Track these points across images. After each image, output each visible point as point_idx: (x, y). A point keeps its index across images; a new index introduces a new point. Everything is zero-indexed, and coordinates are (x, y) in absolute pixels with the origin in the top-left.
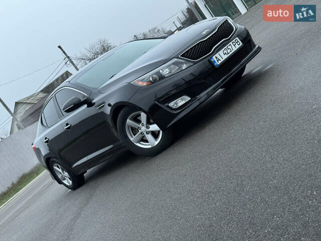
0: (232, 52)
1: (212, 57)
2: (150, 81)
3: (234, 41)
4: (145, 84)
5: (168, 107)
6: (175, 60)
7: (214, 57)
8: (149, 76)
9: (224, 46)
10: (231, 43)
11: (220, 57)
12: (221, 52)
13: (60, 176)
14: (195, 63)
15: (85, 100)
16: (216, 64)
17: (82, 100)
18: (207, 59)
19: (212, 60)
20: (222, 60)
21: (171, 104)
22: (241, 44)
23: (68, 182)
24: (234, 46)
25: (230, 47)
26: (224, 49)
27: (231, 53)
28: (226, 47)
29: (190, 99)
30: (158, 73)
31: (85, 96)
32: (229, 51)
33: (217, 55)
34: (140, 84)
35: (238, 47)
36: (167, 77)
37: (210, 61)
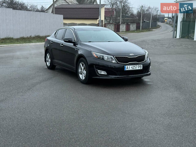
0: (136, 69)
1: (125, 66)
2: (98, 57)
3: (140, 65)
4: (96, 56)
5: (97, 71)
6: (112, 57)
7: (126, 66)
8: (99, 55)
9: (134, 65)
10: (138, 65)
11: (129, 68)
12: (131, 66)
13: (47, 59)
14: (118, 63)
15: (74, 42)
16: (125, 69)
17: (73, 41)
18: (123, 65)
19: (125, 67)
20: (129, 69)
21: (99, 71)
22: (142, 68)
23: (48, 64)
24: (138, 67)
25: (136, 67)
26: (133, 66)
27: (134, 69)
28: (134, 66)
29: (106, 74)
30: (103, 56)
31: (75, 41)
32: (134, 68)
33: (128, 66)
34: (94, 55)
35: (139, 68)
36: (105, 60)
37: (124, 67)
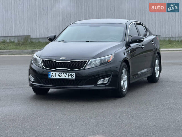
3: (71, 73)
14: (43, 68)
16: (49, 76)
19: (49, 73)
22: (74, 78)
24: (69, 76)
25: (65, 75)
27: (62, 78)
28: (62, 73)
33: (53, 73)
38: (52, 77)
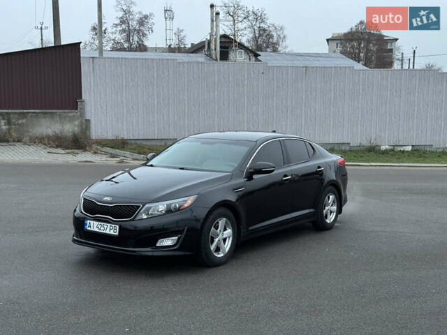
0: (104, 232)
10: (109, 225)
11: (93, 226)
12: (96, 223)
16: (86, 227)
19: (86, 222)
20: (92, 229)
24: (110, 230)
25: (105, 227)
26: (100, 223)
33: (92, 222)
38: (89, 229)
